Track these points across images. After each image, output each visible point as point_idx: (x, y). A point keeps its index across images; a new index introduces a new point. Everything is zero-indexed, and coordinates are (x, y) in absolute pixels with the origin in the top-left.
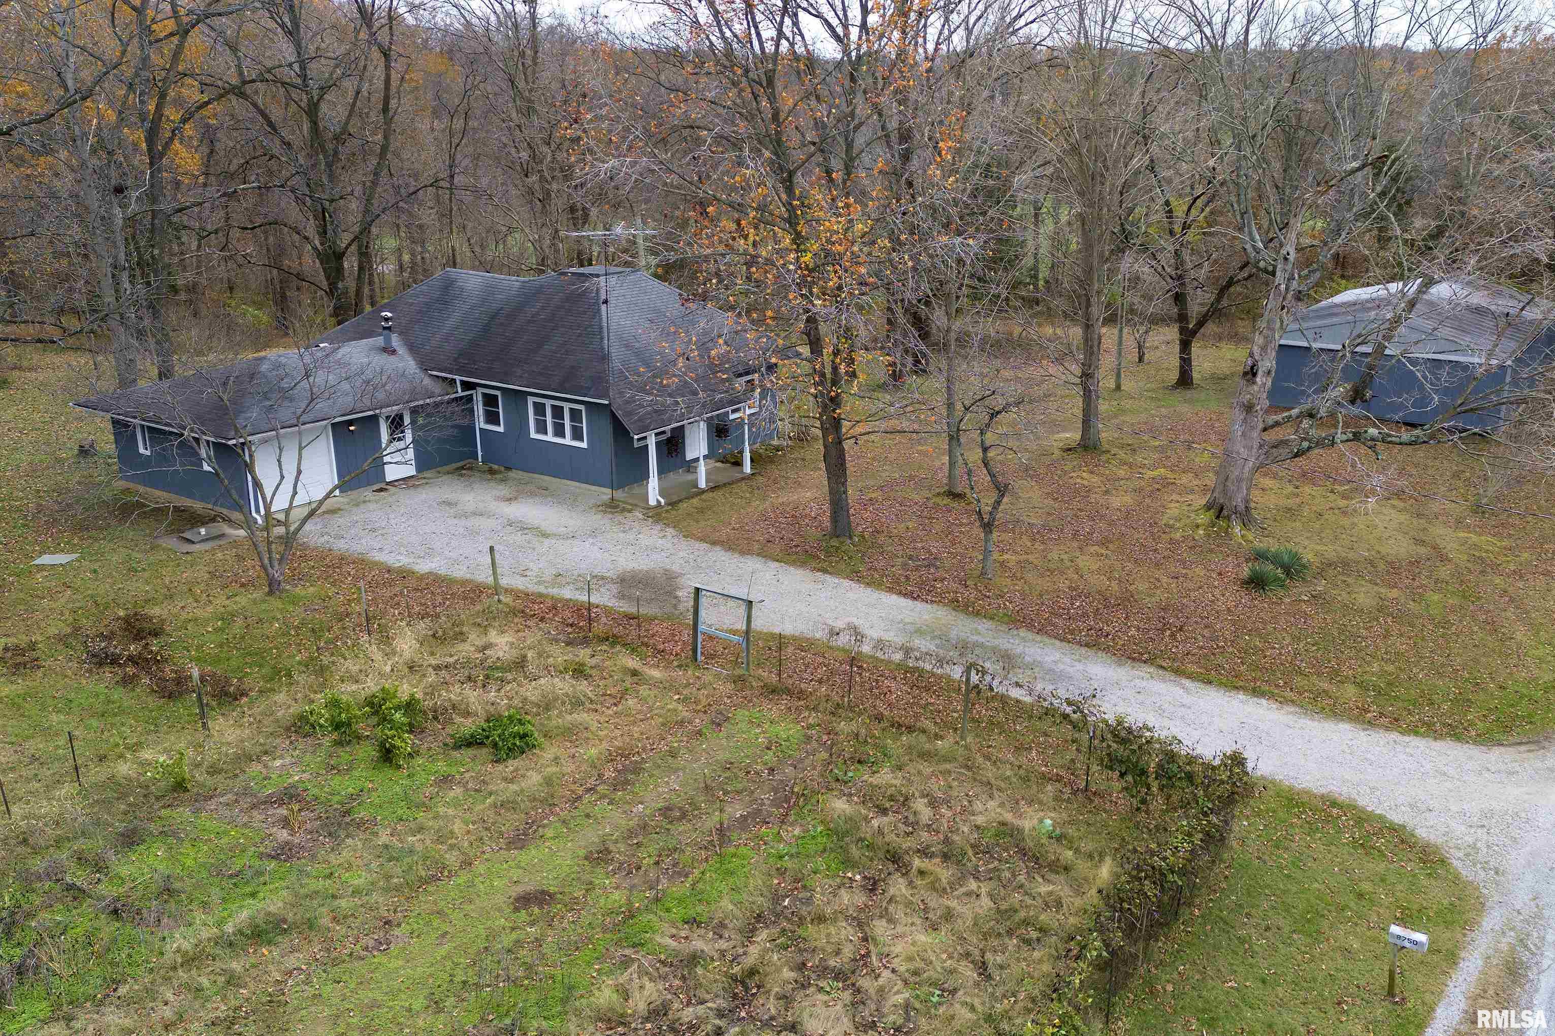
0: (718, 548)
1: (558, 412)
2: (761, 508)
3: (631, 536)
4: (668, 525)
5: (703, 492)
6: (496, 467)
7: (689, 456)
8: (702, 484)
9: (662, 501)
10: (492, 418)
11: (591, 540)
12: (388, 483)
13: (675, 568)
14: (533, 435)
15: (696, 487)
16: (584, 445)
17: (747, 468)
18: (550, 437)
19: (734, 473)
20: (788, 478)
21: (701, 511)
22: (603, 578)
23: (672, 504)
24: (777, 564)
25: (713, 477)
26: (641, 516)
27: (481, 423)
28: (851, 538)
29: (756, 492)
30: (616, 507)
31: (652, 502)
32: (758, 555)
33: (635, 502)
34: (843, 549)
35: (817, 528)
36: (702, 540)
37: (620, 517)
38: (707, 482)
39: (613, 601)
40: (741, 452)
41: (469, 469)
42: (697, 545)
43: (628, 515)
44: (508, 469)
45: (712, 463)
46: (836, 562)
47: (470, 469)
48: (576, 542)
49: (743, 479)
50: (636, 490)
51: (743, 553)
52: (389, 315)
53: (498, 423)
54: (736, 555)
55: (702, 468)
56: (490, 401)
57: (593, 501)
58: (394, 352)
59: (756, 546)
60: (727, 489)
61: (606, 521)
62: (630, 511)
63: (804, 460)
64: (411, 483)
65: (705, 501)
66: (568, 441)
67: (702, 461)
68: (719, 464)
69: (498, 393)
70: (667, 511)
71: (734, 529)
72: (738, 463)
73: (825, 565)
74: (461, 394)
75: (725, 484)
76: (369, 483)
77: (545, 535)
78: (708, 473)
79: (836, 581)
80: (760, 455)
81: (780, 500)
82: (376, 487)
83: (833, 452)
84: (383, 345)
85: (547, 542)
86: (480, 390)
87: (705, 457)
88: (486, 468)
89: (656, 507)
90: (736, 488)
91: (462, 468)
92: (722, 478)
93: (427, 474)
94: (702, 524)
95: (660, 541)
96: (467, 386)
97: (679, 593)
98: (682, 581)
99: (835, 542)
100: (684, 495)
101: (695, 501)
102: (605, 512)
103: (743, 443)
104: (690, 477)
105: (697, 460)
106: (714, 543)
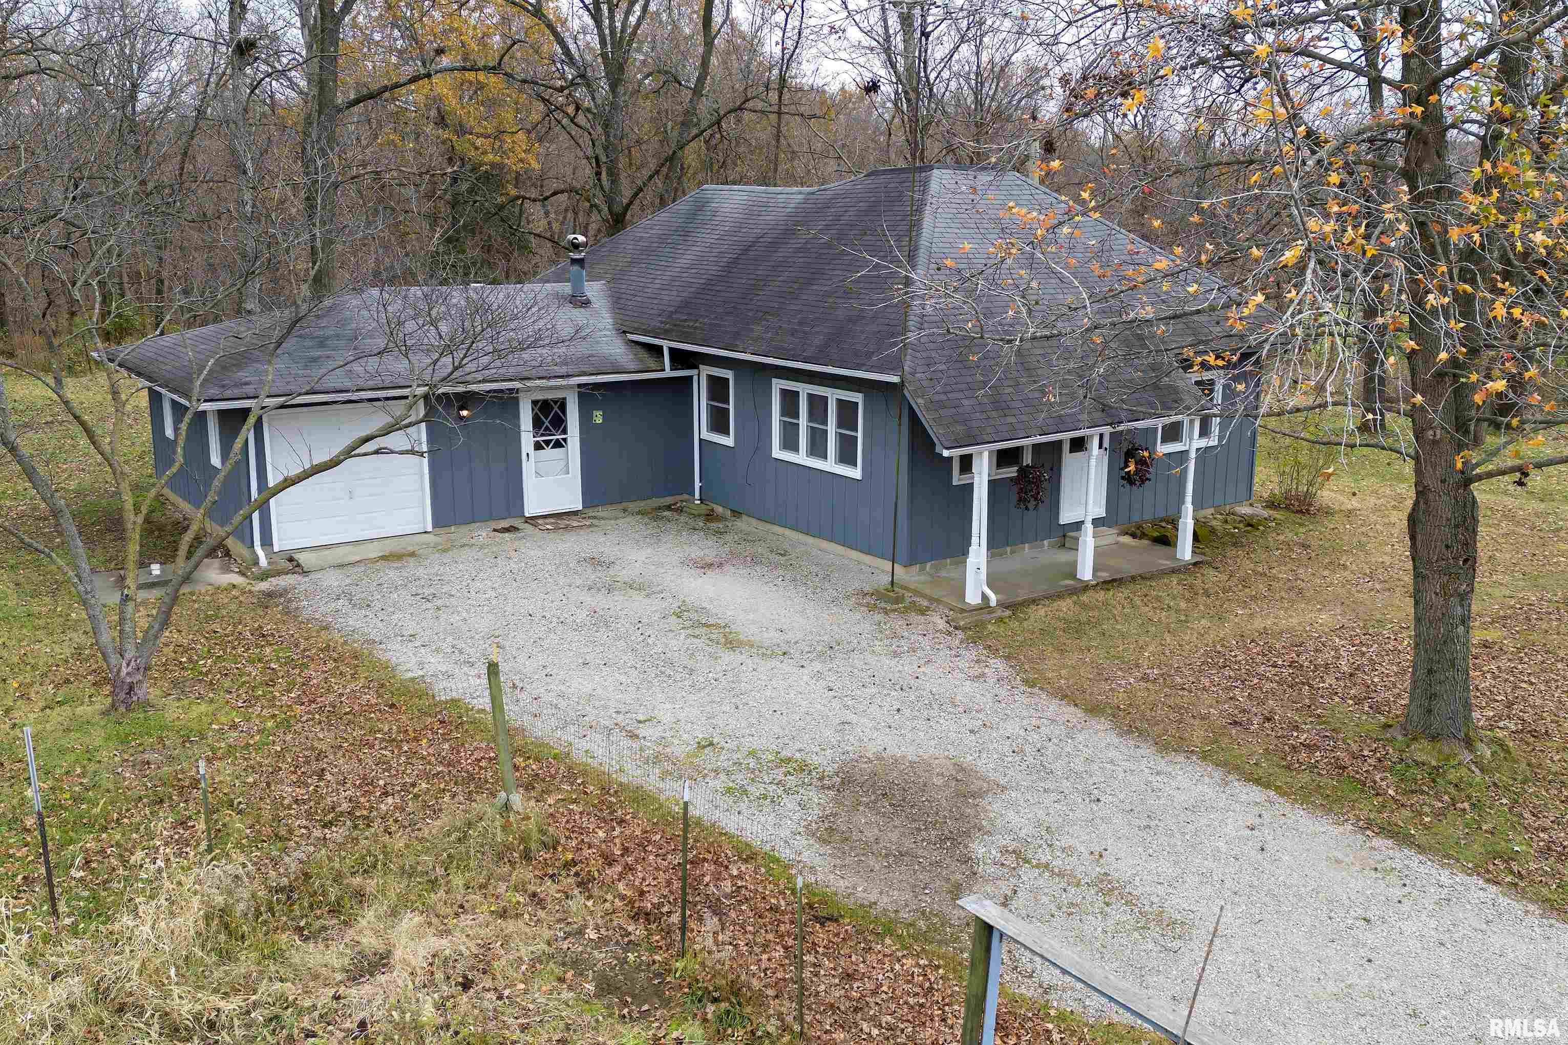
0: (1102, 724)
1: (818, 406)
2: (1210, 638)
3: (907, 666)
4: (993, 651)
5: (1086, 587)
6: (719, 509)
7: (1066, 517)
8: (1086, 573)
9: (993, 598)
10: (719, 423)
11: (817, 666)
12: (532, 520)
13: (986, 765)
14: (777, 453)
15: (1073, 575)
16: (856, 473)
17: (1185, 550)
18: (801, 458)
19: (1159, 559)
20: (1275, 578)
21: (1075, 628)
22: (803, 768)
23: (1013, 607)
24: (1256, 793)
25: (1112, 562)
26: (941, 624)
27: (702, 430)
28: (1469, 743)
29: (1201, 599)
30: (898, 600)
31: (972, 598)
32: (1205, 756)
33: (936, 593)
34: (1452, 775)
35: (1358, 701)
36: (1064, 696)
37: (897, 623)
38: (1095, 570)
39: (801, 842)
40: (1174, 522)
41: (676, 510)
42: (1053, 707)
43: (915, 618)
44: (736, 514)
45: (1111, 535)
46: (1439, 815)
47: (680, 511)
48: (787, 667)
49: (1174, 571)
50: (948, 571)
51: (1163, 747)
52: (581, 238)
53: (726, 432)
54: (1146, 750)
55: (1088, 542)
56: (718, 388)
57: (857, 585)
58: (586, 303)
59: (1198, 734)
60: (1141, 588)
61: (867, 627)
62: (923, 612)
63: (1305, 546)
64: (562, 523)
65: (1084, 606)
66: (830, 465)
67: (1089, 527)
68: (1126, 539)
69: (729, 374)
70: (1001, 620)
71: (1145, 678)
72: (1166, 541)
73: (1401, 817)
74: (668, 373)
75: (1133, 579)
76: (491, 517)
77: (732, 643)
78: (1099, 553)
79: (1445, 877)
80: (1213, 531)
81: (1258, 624)
82: (505, 524)
83: (1444, 506)
84: (570, 292)
85: (728, 658)
86: (706, 371)
87: (1096, 522)
88: (704, 509)
89: (979, 609)
90: (1157, 589)
91: (669, 508)
92: (1128, 568)
93: (601, 512)
94: (1073, 658)
95: (968, 686)
96: (681, 359)
97: (978, 849)
98: (994, 806)
99: (1423, 751)
100: (1042, 588)
101: (1065, 606)
102: (872, 608)
103: (1181, 501)
104: (1063, 557)
105: (1078, 526)
106: (1094, 710)
